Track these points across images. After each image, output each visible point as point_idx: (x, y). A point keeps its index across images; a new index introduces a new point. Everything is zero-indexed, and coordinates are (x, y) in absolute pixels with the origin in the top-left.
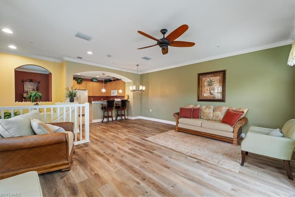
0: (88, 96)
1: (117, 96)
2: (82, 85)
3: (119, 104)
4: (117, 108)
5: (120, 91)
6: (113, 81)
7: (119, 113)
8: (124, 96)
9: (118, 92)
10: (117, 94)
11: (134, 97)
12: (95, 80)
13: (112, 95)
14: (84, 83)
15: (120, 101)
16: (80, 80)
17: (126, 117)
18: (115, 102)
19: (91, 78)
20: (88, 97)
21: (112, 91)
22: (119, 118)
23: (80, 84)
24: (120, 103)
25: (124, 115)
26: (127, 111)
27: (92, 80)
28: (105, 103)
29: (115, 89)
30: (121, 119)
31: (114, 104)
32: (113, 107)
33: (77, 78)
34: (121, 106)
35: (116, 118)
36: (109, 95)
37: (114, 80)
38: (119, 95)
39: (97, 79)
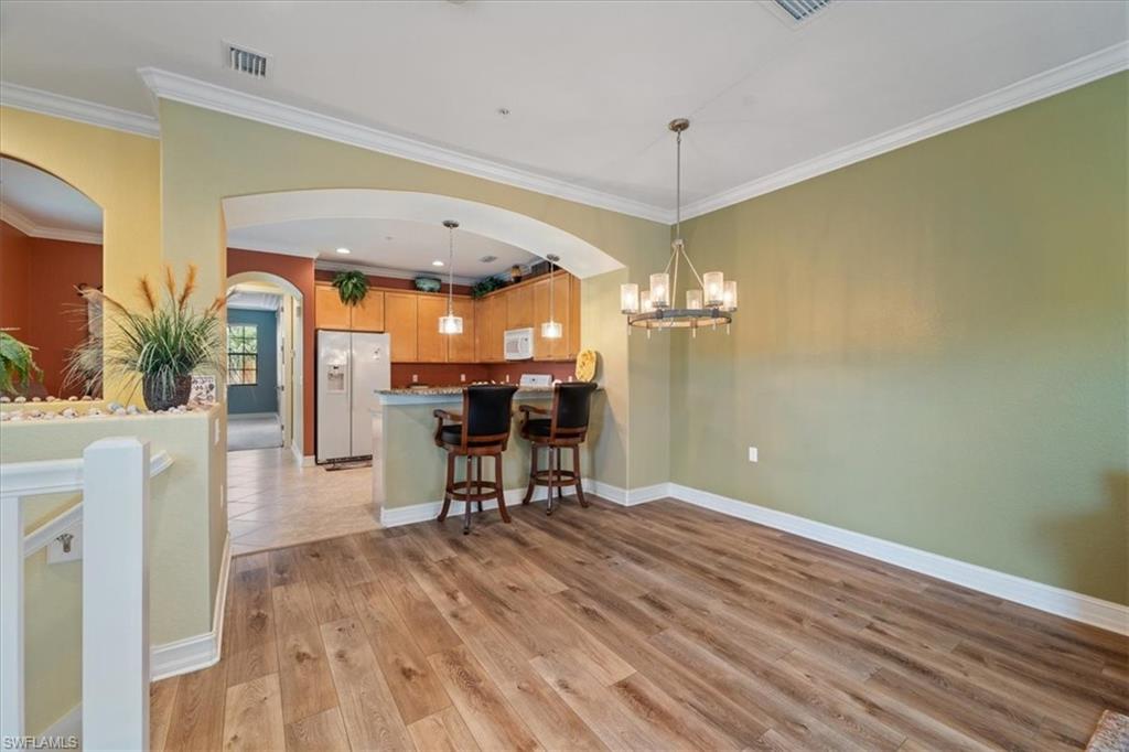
0: (393, 364)
1: (531, 360)
2: (363, 307)
3: (543, 412)
4: (535, 430)
5: (552, 331)
6: (512, 283)
7: (544, 465)
8: (574, 362)
9: (538, 338)
10: (531, 349)
11: (633, 367)
12: (427, 285)
13: (509, 356)
14: (374, 297)
15: (547, 392)
16: (355, 285)
17: (586, 485)
18: (515, 397)
19: (409, 276)
20: (389, 365)
21: (508, 337)
22: (541, 493)
23: (355, 304)
24: (550, 407)
25: (574, 477)
26: (593, 448)
27: (413, 285)
28: (455, 404)
29: (521, 326)
30: (555, 495)
31: (515, 407)
32: (507, 430)
33: (340, 273)
34: (554, 423)
35: (526, 490)
36: (496, 359)
37: (518, 280)
38: (543, 357)
39: (439, 281)
